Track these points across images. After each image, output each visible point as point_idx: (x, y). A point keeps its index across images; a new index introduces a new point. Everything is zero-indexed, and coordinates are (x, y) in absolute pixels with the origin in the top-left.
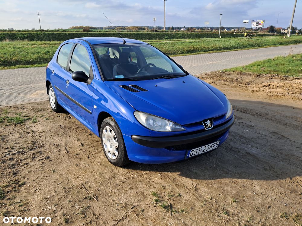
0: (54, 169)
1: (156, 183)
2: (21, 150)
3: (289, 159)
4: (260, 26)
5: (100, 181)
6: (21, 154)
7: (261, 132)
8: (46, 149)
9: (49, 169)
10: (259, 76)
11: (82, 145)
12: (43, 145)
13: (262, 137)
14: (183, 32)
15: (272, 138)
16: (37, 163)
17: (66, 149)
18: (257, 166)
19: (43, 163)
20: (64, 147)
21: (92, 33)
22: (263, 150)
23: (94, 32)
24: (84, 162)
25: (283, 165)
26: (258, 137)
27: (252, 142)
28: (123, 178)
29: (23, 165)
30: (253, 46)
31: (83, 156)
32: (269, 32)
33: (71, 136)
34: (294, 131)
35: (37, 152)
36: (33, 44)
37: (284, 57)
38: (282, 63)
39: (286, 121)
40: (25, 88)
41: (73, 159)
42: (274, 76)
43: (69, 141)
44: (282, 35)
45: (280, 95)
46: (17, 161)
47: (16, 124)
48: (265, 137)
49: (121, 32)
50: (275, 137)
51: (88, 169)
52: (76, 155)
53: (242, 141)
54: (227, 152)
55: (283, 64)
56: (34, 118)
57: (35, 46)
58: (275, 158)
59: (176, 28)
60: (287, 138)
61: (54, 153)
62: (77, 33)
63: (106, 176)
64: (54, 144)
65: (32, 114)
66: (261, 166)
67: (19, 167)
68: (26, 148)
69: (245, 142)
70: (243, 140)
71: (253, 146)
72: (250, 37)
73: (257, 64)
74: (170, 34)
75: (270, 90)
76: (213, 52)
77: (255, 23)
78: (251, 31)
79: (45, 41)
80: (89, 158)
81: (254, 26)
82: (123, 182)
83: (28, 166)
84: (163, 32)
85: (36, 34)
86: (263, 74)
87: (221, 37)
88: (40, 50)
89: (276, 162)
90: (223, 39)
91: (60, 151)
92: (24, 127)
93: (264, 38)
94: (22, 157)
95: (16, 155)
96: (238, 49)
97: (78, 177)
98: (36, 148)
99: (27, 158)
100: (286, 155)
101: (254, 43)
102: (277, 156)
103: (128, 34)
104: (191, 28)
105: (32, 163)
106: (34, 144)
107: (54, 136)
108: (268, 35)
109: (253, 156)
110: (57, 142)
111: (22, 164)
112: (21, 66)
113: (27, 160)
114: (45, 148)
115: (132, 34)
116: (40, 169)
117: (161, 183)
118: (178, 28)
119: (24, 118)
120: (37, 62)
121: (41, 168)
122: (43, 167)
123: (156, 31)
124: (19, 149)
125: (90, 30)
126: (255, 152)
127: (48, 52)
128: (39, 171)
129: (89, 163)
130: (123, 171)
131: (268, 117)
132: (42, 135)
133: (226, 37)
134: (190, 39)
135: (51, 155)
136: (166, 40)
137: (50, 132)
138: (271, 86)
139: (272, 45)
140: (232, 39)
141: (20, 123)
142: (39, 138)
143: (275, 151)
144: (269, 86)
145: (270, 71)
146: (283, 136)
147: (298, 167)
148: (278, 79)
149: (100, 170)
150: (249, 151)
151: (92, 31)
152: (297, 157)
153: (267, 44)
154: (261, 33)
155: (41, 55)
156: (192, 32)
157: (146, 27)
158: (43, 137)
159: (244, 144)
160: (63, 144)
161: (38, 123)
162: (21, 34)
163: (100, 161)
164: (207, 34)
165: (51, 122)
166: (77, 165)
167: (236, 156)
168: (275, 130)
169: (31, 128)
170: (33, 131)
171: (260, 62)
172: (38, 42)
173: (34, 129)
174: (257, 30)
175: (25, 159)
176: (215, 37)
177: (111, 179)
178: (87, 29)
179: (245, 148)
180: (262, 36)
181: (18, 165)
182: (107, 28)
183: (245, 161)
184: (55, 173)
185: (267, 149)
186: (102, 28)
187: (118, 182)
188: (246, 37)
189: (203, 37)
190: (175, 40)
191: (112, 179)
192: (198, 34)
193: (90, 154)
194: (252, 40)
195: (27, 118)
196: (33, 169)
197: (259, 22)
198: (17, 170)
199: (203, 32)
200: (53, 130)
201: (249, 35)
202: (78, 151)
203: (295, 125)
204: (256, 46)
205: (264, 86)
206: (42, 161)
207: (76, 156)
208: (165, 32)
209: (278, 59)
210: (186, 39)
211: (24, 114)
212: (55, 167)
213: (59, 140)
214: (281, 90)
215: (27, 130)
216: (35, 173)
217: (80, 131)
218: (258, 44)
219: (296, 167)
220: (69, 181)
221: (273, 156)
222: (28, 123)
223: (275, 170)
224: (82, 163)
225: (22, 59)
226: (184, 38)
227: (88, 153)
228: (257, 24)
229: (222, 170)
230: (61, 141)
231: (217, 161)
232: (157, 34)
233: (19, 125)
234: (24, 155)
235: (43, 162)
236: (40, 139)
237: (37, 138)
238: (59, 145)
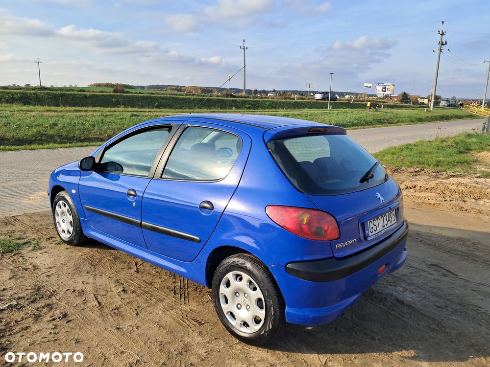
0: (76, 336)
1: (259, 359)
2: (14, 303)
3: (465, 310)
4: (387, 93)
5: (161, 359)
6: (14, 309)
7: (414, 265)
8: (60, 300)
9: (67, 337)
10: (397, 170)
11: (124, 291)
12: (54, 291)
13: (417, 274)
14: (274, 99)
15: (432, 274)
16: (44, 327)
17: (97, 299)
18: (418, 324)
19: (56, 327)
20: (93, 296)
21: (128, 96)
22: (423, 296)
23: (132, 93)
24: (130, 323)
25: (458, 321)
26: (411, 273)
27: (404, 282)
28: (202, 352)
29: (19, 332)
30: (381, 122)
31: (127, 310)
32: (402, 101)
33: (103, 274)
34: (464, 262)
35: (43, 305)
36: (28, 111)
37: (430, 142)
38: (428, 150)
39: (449, 246)
40: (17, 187)
41: (110, 317)
42: (418, 171)
43: (101, 283)
44: (420, 107)
45: (433, 202)
46: (8, 323)
47: (3, 253)
48: (422, 273)
49: (176, 95)
50: (437, 273)
51: (139, 336)
52: (115, 309)
53: (388, 280)
54: (367, 301)
55: (430, 153)
56: (35, 242)
57: (33, 114)
58: (444, 310)
59: (261, 92)
60: (454, 274)
61: (75, 307)
62: (103, 95)
63: (172, 349)
64: (74, 291)
65: (30, 236)
66: (423, 324)
67: (11, 334)
68: (24, 298)
69: (393, 282)
70: (388, 278)
71: (405, 290)
72: (375, 108)
73: (391, 152)
74: (254, 102)
75: (417, 194)
77: (380, 88)
78: (375, 100)
79: (49, 105)
80: (137, 314)
81: (380, 92)
82: (202, 360)
83: (28, 332)
84: (242, 97)
85: (34, 94)
86: (403, 168)
87: (332, 108)
88: (41, 121)
89: (446, 316)
90: (336, 111)
91: (85, 302)
92: (19, 258)
93: (395, 111)
94: (18, 315)
95: (6, 312)
96: (359, 127)
97: (121, 352)
98: (42, 297)
99: (27, 316)
100: (460, 304)
101: (382, 118)
102: (446, 306)
103: (186, 99)
104: (285, 92)
105: (35, 328)
106: (38, 290)
107: (73, 275)
108: (402, 107)
109: (409, 306)
110: (80, 287)
111: (17, 329)
112: (7, 147)
113: (27, 320)
114: (58, 297)
115: (194, 100)
116: (51, 337)
117: (267, 360)
118: (264, 92)
119: (18, 241)
120: (35, 140)
121: (53, 335)
122: (55, 334)
123: (232, 96)
124: (12, 301)
125: (125, 90)
126: (410, 299)
127: (55, 125)
128: (49, 341)
129: (140, 324)
130: (201, 338)
131: (421, 239)
132: (51, 272)
133: (339, 108)
134: (285, 110)
135: (69, 311)
136: (248, 110)
137: (65, 268)
138: (418, 188)
139: (408, 122)
140: (348, 110)
141: (11, 251)
142: (46, 278)
143: (441, 297)
144: (415, 187)
145: (411, 164)
146: (449, 271)
147: (480, 325)
148: (425, 177)
149: (160, 338)
150: (400, 297)
151: (127, 92)
152: (477, 306)
153: (401, 119)
154: (390, 102)
155: (43, 129)
156: (286, 98)
157: (213, 88)
158: (54, 278)
159: (391, 285)
160: (89, 288)
161: (43, 251)
162: (8, 93)
163: (157, 320)
164: (310, 102)
165: (67, 249)
166: (118, 329)
167: (382, 306)
168: (435, 261)
169: (31, 261)
170: (35, 266)
171: (395, 148)
172: (36, 107)
173: (37, 262)
174: (384, 98)
175: (23, 319)
176: (322, 108)
177: (181, 353)
178: (119, 88)
179: (394, 293)
180: (392, 107)
181: (9, 331)
182: (150, 87)
183: (398, 315)
184: (78, 345)
185: (428, 294)
186: (142, 88)
187: (193, 359)
188: (370, 108)
189: (304, 108)
190: (261, 110)
191: (182, 354)
192: (297, 102)
193: (138, 307)
194: (378, 113)
195: (23, 241)
196: (38, 337)
197: (387, 87)
198: (9, 341)
199: (303, 99)
200: (71, 263)
201: (374, 105)
202: (118, 302)
203: (463, 252)
204: (385, 123)
205: (407, 188)
206: (55, 322)
207: (114, 311)
208: (246, 97)
209: (421, 143)
210: (278, 110)
211: (17, 235)
212: (78, 334)
213: (82, 282)
214: (433, 194)
215: (24, 264)
216: (42, 347)
217: (118, 265)
218: (388, 120)
219: (478, 324)
220: (105, 360)
221: (438, 305)
222: (25, 251)
223: (447, 330)
224: (126, 325)
225: (9, 135)
226: (275, 108)
227: (135, 305)
228: (384, 90)
229: (363, 332)
230: (87, 283)
231: (354, 317)
232: (233, 100)
233: (9, 255)
234: (21, 312)
235: (54, 325)
236: (48, 280)
237: (43, 278)
238: (83, 291)
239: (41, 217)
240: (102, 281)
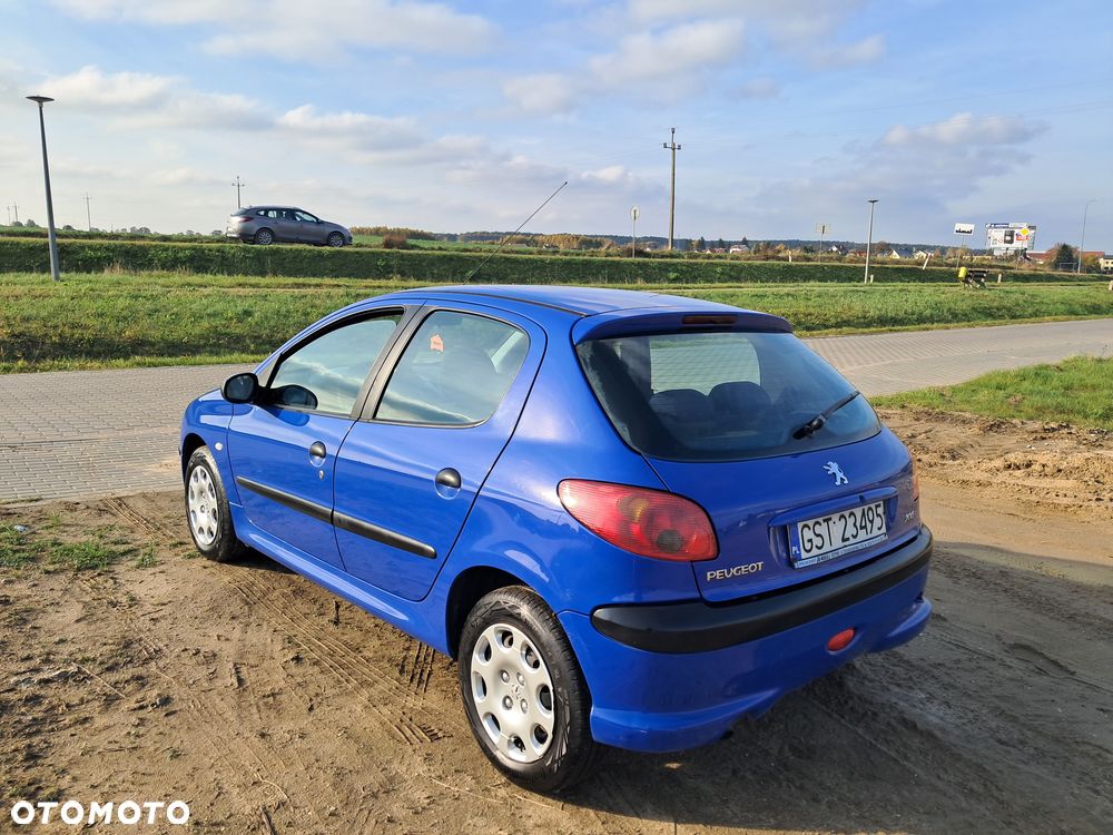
0: (175, 745)
1: (539, 822)
2: (73, 668)
3: (1067, 754)
4: (1017, 245)
5: (331, 803)
6: (71, 681)
7: (971, 643)
8: (164, 669)
9: (158, 745)
10: (999, 426)
11: (297, 659)
12: (156, 651)
13: (973, 664)
14: (737, 258)
15: (1010, 667)
16: (121, 719)
17: (238, 672)
18: (939, 777)
19: (142, 721)
20: (231, 665)
21: (410, 255)
22: (971, 715)
23: (421, 249)
24: (291, 725)
25: (1038, 778)
26: (958, 661)
27: (932, 681)
28: (420, 797)
29: (70, 726)
30: (990, 314)
31: (294, 701)
32: (1056, 266)
33: (265, 623)
34: (1101, 643)
35: (128, 677)
36: (201, 286)
37: (1100, 361)
38: (1089, 381)
39: (1074, 605)
40: (143, 439)
41: (254, 710)
42: (1053, 430)
43: (255, 640)
44: (1100, 279)
45: (1065, 501)
46: (53, 708)
47: (79, 569)
48: (984, 664)
49: (517, 252)
50: (1023, 665)
51: (300, 752)
52: (269, 696)
53: (894, 674)
54: (830, 716)
55: (1094, 387)
56: (147, 550)
57: (206, 291)
58: (1012, 750)
59: (713, 245)
60: (1067, 671)
61: (189, 686)
62: (357, 253)
63: (359, 786)
64: (198, 652)
65: (142, 537)
66: (951, 778)
67: (53, 730)
68: (94, 660)
69: (905, 679)
70: (896, 668)
71: (931, 698)
72: (979, 282)
73: (994, 382)
74: (687, 266)
75: (1030, 482)
76: (840, 333)
77: (999, 234)
78: (985, 262)
79: (246, 274)
80: (311, 709)
81: (998, 245)
82: (416, 813)
83: (85, 729)
84: (663, 257)
85: (218, 251)
86: (1014, 421)
87: (874, 280)
88: (219, 307)
89: (1012, 763)
90: (881, 287)
91: (213, 676)
92: (106, 581)
93: (1031, 288)
94: (73, 694)
95: (53, 685)
96: (935, 324)
97: (255, 783)
98: (130, 662)
99: (90, 697)
100: (1057, 740)
101: (995, 304)
102: (1021, 742)
103: (536, 261)
104: (769, 245)
105: (100, 721)
106: (124, 647)
107: (205, 620)
108: (1050, 278)
109: (928, 735)
110: (211, 645)
111: (65, 722)
112: (148, 360)
113: (90, 705)
114: (161, 664)
115: (552, 263)
116: (127, 743)
117: (557, 825)
118: (722, 244)
119: (114, 548)
120: (204, 346)
121: (132, 738)
122: (138, 736)
123: (640, 253)
124: (69, 664)
125: (411, 242)
126: (936, 721)
127: (248, 313)
128: (121, 749)
129: (310, 729)
130: (426, 768)
131: (1007, 586)
132: (161, 613)
133: (893, 281)
134: (759, 284)
135: (177, 692)
136: (672, 285)
137: (192, 606)
138: (1036, 467)
139: (1062, 314)
140: (912, 286)
141: (94, 567)
142: (149, 624)
143: (1014, 719)
144: (1028, 466)
145: (1040, 411)
146: (1055, 663)
147: (1097, 792)
148: (1067, 443)
149: (341, 760)
150: (912, 713)
151: (413, 247)
152: (1100, 747)
153: (1044, 308)
154: (1025, 269)
155: (223, 322)
156: (767, 259)
157: (606, 237)
158: (163, 623)
159: (899, 685)
160: (228, 651)
161: (157, 569)
162: (166, 249)
163: (348, 725)
164: (823, 267)
165: (205, 568)
166: (263, 735)
167: (860, 731)
168: (1029, 638)
169: (129, 587)
170: (133, 599)
171: (1005, 375)
172: (219, 277)
173: (139, 591)
174: (1010, 259)
175: (82, 701)
176: (850, 280)
177: (375, 796)
178: (396, 239)
179: (901, 703)
180: (1026, 279)
181: (51, 723)
182: (469, 237)
183: (893, 754)
184: (176, 761)
185: (984, 712)
186: (452, 237)
187: (397, 809)
188: (966, 281)
189: (807, 279)
190: (702, 285)
191: (377, 798)
192: (790, 267)
193: (317, 695)
194: (987, 293)
195: (122, 548)
196: (101, 741)
197: (1016, 231)
198: (45, 742)
199: (808, 260)
200: (206, 597)
201: (976, 275)
202: (278, 680)
203: (1106, 621)
204: (1001, 317)
205: (1010, 466)
206: (142, 714)
207: (266, 700)
208: (672, 256)
209: (1073, 365)
210: (743, 285)
211: (116, 534)
212: (181, 739)
213: (218, 636)
214: (1071, 483)
215: (113, 593)
216: (106, 759)
217: (301, 606)
218: (1009, 310)
219: (1088, 788)
220: (219, 795)
221: (1004, 737)
222: (123, 569)
223: (1005, 796)
224: (281, 729)
225: (154, 335)
226: (738, 279)
227: (312, 689)
228: (1008, 238)
229: (798, 784)
230: (227, 640)
231: (786, 748)
232: (639, 263)
233: (89, 573)
234: (81, 689)
235: (141, 719)
236: (153, 628)
237: (144, 623)
238: (215, 655)
239: (172, 501)
240: (259, 637)
